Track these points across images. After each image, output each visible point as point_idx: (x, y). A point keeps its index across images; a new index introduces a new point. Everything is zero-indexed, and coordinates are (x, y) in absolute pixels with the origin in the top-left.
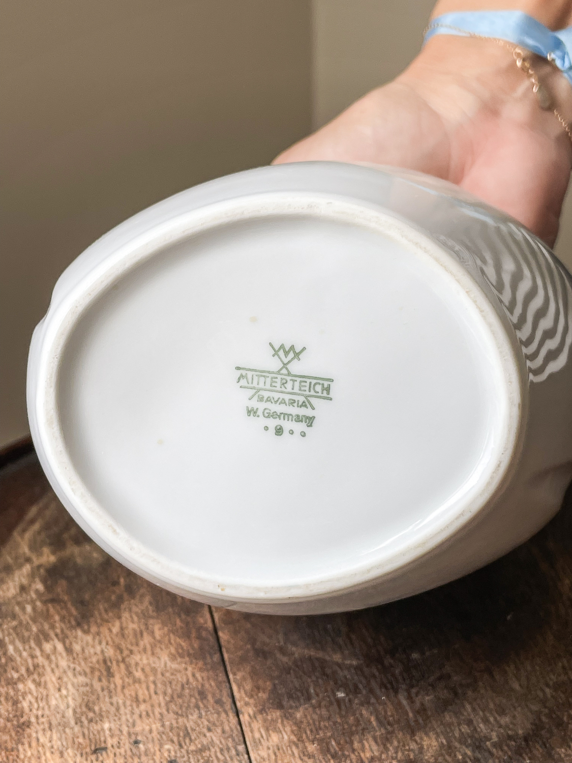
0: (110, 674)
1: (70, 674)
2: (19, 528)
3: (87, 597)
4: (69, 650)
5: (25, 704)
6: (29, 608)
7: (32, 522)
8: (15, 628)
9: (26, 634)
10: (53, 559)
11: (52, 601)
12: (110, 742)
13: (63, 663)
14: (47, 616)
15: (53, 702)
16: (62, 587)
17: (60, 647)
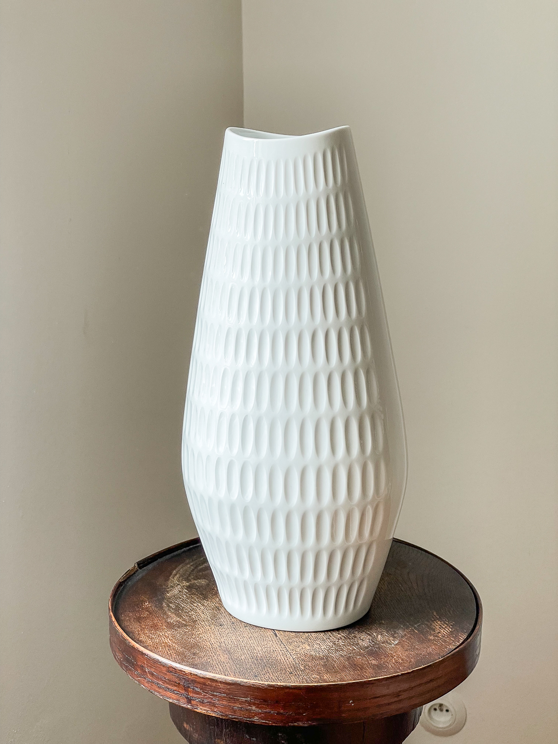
0: (219, 610)
1: (206, 610)
2: (171, 576)
3: (204, 593)
4: (203, 605)
5: (194, 617)
6: (185, 596)
7: (176, 575)
8: (182, 601)
9: (187, 602)
10: (187, 584)
11: (192, 594)
12: (224, 623)
13: (202, 608)
14: (192, 598)
15: (202, 616)
16: (194, 591)
17: (199, 604)
